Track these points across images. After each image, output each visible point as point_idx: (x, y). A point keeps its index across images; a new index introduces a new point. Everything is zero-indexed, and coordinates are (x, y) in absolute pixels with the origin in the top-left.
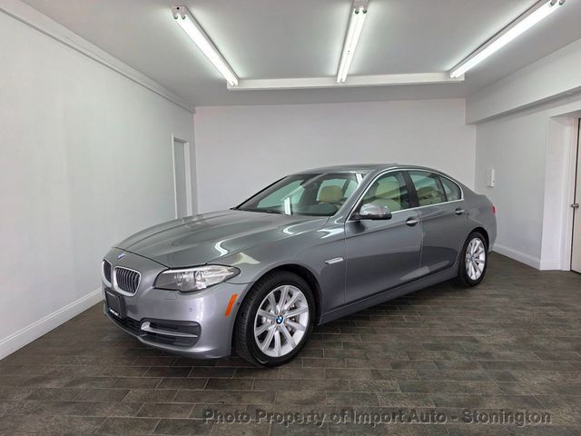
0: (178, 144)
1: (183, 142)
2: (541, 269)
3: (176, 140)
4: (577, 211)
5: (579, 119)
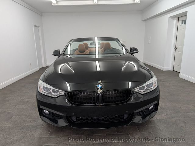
0: (35, 27)
1: (38, 27)
2: (164, 70)
3: (34, 26)
4: (176, 50)
5: (178, 17)
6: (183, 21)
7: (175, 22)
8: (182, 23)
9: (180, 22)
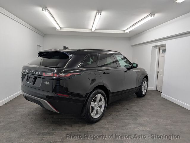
1: (40, 46)
4: (159, 73)
5: (160, 47)
6: (163, 50)
7: (157, 50)
8: (163, 52)
9: (161, 51)
